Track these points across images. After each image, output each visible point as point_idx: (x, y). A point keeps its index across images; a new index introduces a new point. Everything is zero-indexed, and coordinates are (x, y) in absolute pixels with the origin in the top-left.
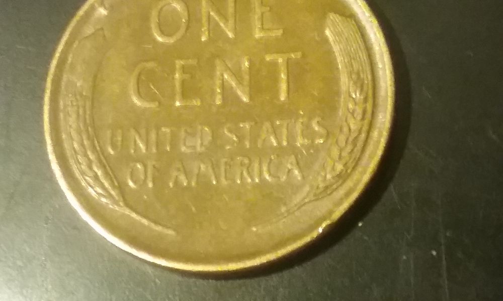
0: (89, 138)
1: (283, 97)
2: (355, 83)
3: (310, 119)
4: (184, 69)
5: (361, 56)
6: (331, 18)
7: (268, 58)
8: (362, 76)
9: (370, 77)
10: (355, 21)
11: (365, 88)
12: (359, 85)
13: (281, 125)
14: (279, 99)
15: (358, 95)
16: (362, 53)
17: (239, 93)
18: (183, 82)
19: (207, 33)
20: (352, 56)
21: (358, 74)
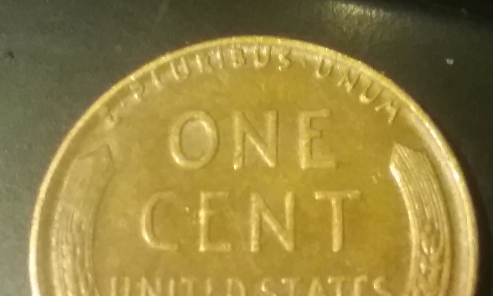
0: (87, 286)
1: (336, 247)
2: (429, 237)
3: (371, 279)
4: (211, 204)
5: (435, 200)
6: (399, 151)
7: (318, 196)
8: (436, 225)
9: (446, 229)
10: (428, 156)
11: (441, 244)
12: (433, 239)
13: (334, 284)
14: (331, 250)
15: (432, 251)
16: (436, 196)
17: (281, 238)
18: (210, 221)
19: (241, 160)
20: (423, 201)
21: (432, 224)
